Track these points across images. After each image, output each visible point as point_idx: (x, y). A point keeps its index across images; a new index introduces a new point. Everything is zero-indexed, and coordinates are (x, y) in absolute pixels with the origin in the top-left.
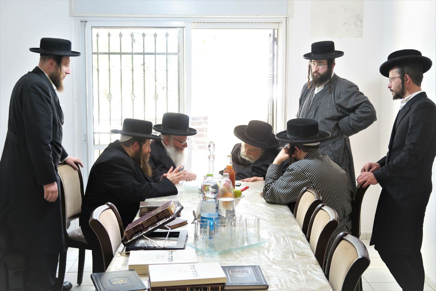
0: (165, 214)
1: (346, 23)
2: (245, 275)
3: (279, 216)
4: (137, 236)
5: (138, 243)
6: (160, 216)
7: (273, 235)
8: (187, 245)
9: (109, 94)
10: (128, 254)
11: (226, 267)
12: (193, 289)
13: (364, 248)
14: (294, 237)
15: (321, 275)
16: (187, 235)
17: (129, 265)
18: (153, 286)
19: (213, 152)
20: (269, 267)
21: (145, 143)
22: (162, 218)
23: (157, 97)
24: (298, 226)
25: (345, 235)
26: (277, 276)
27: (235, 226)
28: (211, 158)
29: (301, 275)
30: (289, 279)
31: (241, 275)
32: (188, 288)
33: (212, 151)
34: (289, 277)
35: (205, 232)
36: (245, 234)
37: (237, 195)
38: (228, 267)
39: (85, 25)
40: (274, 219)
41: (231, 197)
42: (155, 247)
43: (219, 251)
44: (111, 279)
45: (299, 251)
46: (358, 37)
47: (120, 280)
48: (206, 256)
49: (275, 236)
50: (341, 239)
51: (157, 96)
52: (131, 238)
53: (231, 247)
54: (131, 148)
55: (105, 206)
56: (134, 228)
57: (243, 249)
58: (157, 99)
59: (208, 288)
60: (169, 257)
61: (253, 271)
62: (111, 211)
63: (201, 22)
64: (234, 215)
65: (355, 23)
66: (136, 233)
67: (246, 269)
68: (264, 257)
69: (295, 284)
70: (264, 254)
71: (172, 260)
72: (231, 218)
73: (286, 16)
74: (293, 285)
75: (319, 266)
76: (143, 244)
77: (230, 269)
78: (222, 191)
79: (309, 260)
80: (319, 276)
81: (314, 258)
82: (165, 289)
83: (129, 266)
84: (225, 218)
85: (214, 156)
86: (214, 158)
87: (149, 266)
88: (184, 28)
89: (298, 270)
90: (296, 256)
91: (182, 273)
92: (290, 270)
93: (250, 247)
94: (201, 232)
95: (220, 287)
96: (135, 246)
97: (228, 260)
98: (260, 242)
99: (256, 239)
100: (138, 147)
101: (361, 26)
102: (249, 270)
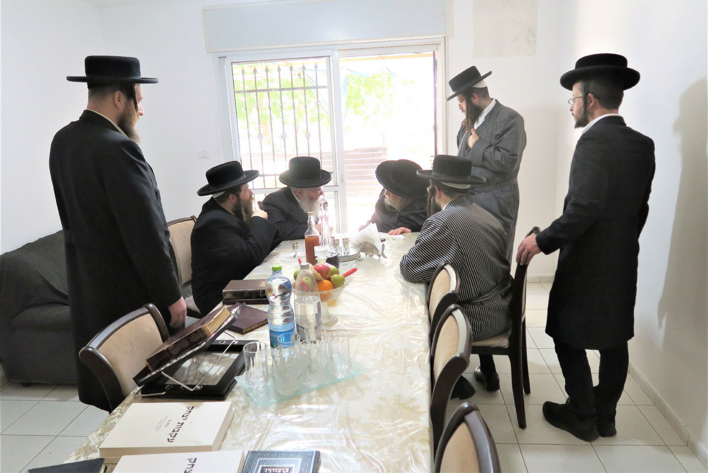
1: (516, 39)
9: (259, 135)
21: (241, 191)
23: (309, 135)
25: (470, 411)
39: (224, 61)
46: (528, 55)
50: (462, 419)
65: (527, 38)
67: (289, 463)
73: (444, 36)
88: (331, 57)
100: (235, 198)
101: (534, 42)
102: (294, 466)
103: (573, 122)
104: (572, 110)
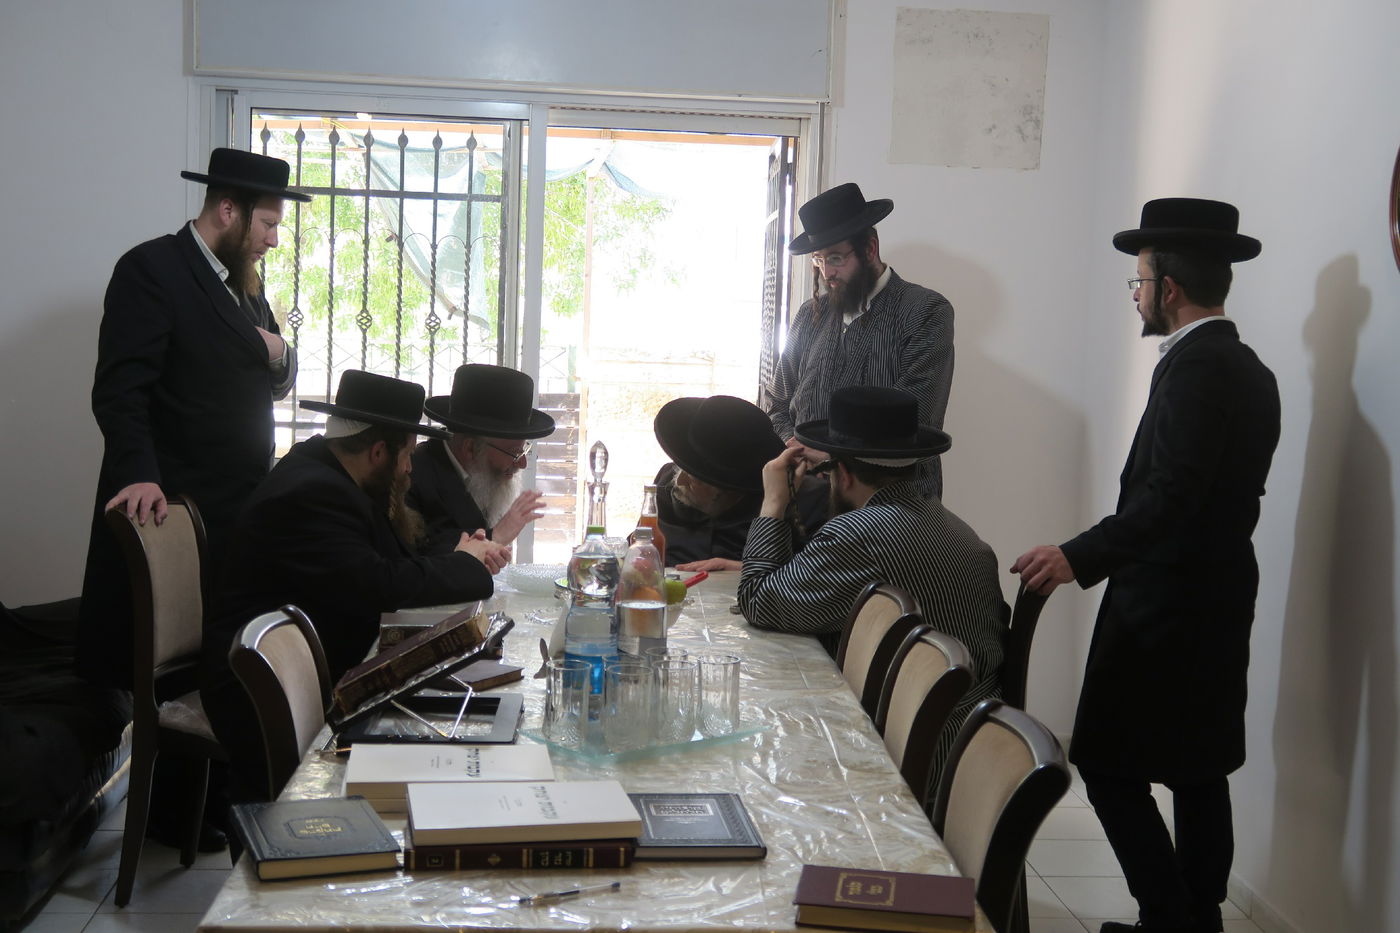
0: (459, 639)
1: (994, 127)
2: (697, 816)
3: (794, 666)
4: (373, 704)
5: (375, 727)
6: (445, 647)
7: (776, 714)
8: (524, 734)
9: (293, 310)
10: (344, 757)
11: (641, 795)
12: (542, 854)
13: (1054, 744)
14: (839, 722)
15: (921, 824)
16: (522, 707)
17: (348, 784)
18: (419, 841)
19: (602, 474)
20: (765, 801)
22: (449, 650)
23: (437, 324)
24: (850, 692)
25: (994, 707)
26: (791, 825)
27: (666, 682)
28: (597, 490)
29: (862, 823)
30: (826, 832)
31: (685, 817)
32: (525, 851)
33: (599, 469)
34: (827, 828)
35: (577, 698)
36: (695, 707)
37: (674, 596)
38: (647, 795)
40: (778, 673)
42: (428, 737)
43: (619, 752)
44: (292, 821)
45: (855, 758)
46: (1026, 169)
47: (320, 824)
48: (582, 768)
49: (781, 717)
50: (984, 718)
51: (438, 321)
52: (355, 709)
53: (654, 743)
54: (363, 458)
55: (279, 616)
56: (366, 680)
57: (689, 748)
58: (436, 331)
59: (588, 851)
60: (469, 764)
61: (721, 808)
62: (294, 630)
63: (573, 109)
64: (665, 652)
65: (1019, 127)
66: (371, 695)
67: (698, 803)
68: (750, 771)
69: (843, 846)
70: (750, 763)
71: (478, 771)
72: (655, 659)
73: (823, 101)
74: (837, 850)
75: (914, 800)
76: (389, 729)
77: (652, 802)
78: (628, 582)
79: (884, 785)
80: (915, 827)
81: (897, 779)
82: (458, 852)
83: (350, 785)
84: (639, 659)
85: (605, 485)
86: (605, 493)
87: (410, 786)
88: (525, 123)
89: (853, 810)
90: (845, 771)
91: (509, 809)
92: (830, 808)
93: (710, 742)
94: (565, 696)
95: (622, 849)
96: (366, 733)
97: (643, 779)
98: (738, 731)
99: (728, 722)
100: (382, 457)
101: (1036, 139)
102: (708, 806)
103: (1140, 325)
104: (1136, 300)
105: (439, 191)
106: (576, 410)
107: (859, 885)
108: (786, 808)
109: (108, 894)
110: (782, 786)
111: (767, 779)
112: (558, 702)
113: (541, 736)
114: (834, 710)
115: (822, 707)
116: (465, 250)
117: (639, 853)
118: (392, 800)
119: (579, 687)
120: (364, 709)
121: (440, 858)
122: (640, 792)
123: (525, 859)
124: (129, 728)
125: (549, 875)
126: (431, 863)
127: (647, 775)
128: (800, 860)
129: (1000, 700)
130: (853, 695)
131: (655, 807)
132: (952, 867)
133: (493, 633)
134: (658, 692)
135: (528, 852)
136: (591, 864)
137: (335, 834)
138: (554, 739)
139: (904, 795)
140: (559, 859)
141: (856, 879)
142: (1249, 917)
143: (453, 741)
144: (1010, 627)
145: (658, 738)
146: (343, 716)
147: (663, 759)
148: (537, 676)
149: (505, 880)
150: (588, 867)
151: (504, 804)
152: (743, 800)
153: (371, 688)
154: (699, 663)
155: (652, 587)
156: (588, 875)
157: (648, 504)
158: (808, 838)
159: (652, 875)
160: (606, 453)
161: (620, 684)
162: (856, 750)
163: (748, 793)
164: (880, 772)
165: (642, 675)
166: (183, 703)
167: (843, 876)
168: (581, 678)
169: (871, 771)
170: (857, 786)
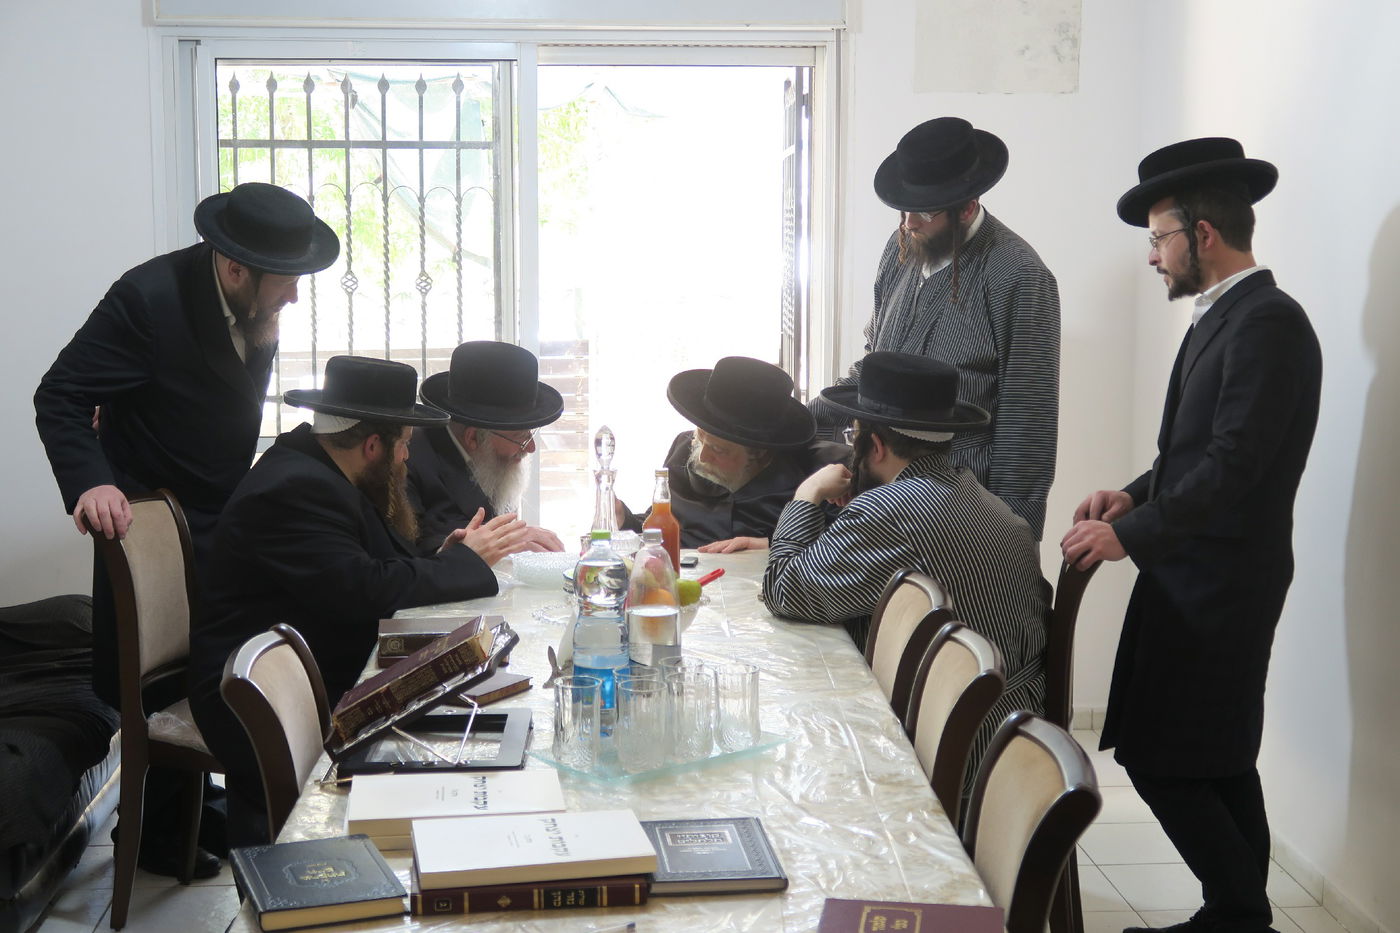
0: (461, 658)
2: (715, 847)
3: (819, 662)
4: (373, 731)
5: (376, 751)
6: (447, 667)
7: (799, 721)
8: (532, 756)
10: (345, 787)
11: (656, 823)
12: (554, 894)
13: (1083, 759)
14: (867, 728)
15: (952, 845)
16: (531, 723)
17: (350, 822)
18: (426, 885)
19: (609, 461)
20: (787, 823)
22: (452, 671)
23: (429, 284)
24: (879, 692)
25: (1025, 719)
26: (814, 850)
27: (681, 693)
28: (604, 478)
29: (889, 845)
30: (851, 857)
31: (703, 847)
32: (536, 891)
33: (605, 457)
34: (852, 853)
35: (588, 714)
36: (713, 720)
37: (688, 597)
38: (663, 822)
39: (194, 54)
40: (803, 671)
41: (668, 603)
42: (431, 764)
43: (633, 773)
44: (293, 865)
45: (883, 769)
47: (323, 868)
48: (594, 791)
49: (806, 723)
50: (1014, 731)
51: (429, 281)
52: (355, 735)
53: (669, 761)
54: (357, 452)
55: (271, 637)
56: (364, 706)
57: (706, 765)
58: (427, 291)
59: (601, 889)
60: (476, 795)
61: (741, 835)
62: (287, 649)
63: (567, 45)
64: (679, 661)
66: (371, 721)
67: (717, 829)
68: (772, 790)
69: (868, 873)
70: (772, 782)
71: (485, 803)
72: (668, 669)
73: (838, 27)
74: (863, 879)
75: (944, 817)
76: (393, 754)
77: (667, 830)
79: (913, 800)
80: (945, 848)
81: (928, 793)
82: (466, 895)
83: (352, 823)
84: (651, 671)
85: (612, 472)
86: (613, 481)
87: (414, 823)
88: (515, 63)
89: (879, 831)
90: (872, 785)
91: (518, 845)
92: (855, 829)
93: (730, 759)
94: (575, 715)
95: (637, 886)
96: (367, 760)
97: (661, 803)
98: (761, 743)
99: (748, 735)
100: (378, 450)
101: (1073, 59)
102: (727, 832)
104: (1154, 263)
105: (425, 139)
106: (586, 357)
107: (883, 919)
108: (809, 830)
109: (104, 915)
110: (806, 806)
111: (789, 797)
112: (568, 718)
113: (551, 757)
114: (862, 713)
115: (849, 710)
116: (456, 203)
117: (655, 889)
118: (396, 838)
119: (590, 702)
120: (363, 736)
121: (448, 902)
122: (655, 818)
123: (536, 899)
124: (116, 738)
125: (562, 916)
126: (438, 906)
127: (664, 798)
128: (823, 891)
129: (1031, 712)
130: (883, 696)
131: (671, 835)
132: (982, 892)
133: (497, 650)
134: (671, 702)
135: (539, 893)
136: (605, 902)
137: (339, 879)
138: (565, 760)
139: (935, 811)
140: (571, 898)
141: (880, 913)
142: (1320, 904)
143: (459, 768)
144: (1053, 607)
145: (674, 754)
146: (341, 744)
147: (680, 778)
148: (546, 686)
149: (517, 923)
150: (602, 906)
151: (513, 839)
152: (763, 823)
153: (371, 713)
154: (716, 674)
155: (664, 588)
156: (602, 914)
157: (660, 489)
158: (832, 864)
159: (669, 913)
160: (612, 439)
161: (632, 699)
162: (884, 760)
163: (769, 816)
164: (908, 785)
165: (654, 689)
166: (173, 713)
167: (867, 909)
168: (592, 692)
169: (900, 784)
170: (885, 803)
